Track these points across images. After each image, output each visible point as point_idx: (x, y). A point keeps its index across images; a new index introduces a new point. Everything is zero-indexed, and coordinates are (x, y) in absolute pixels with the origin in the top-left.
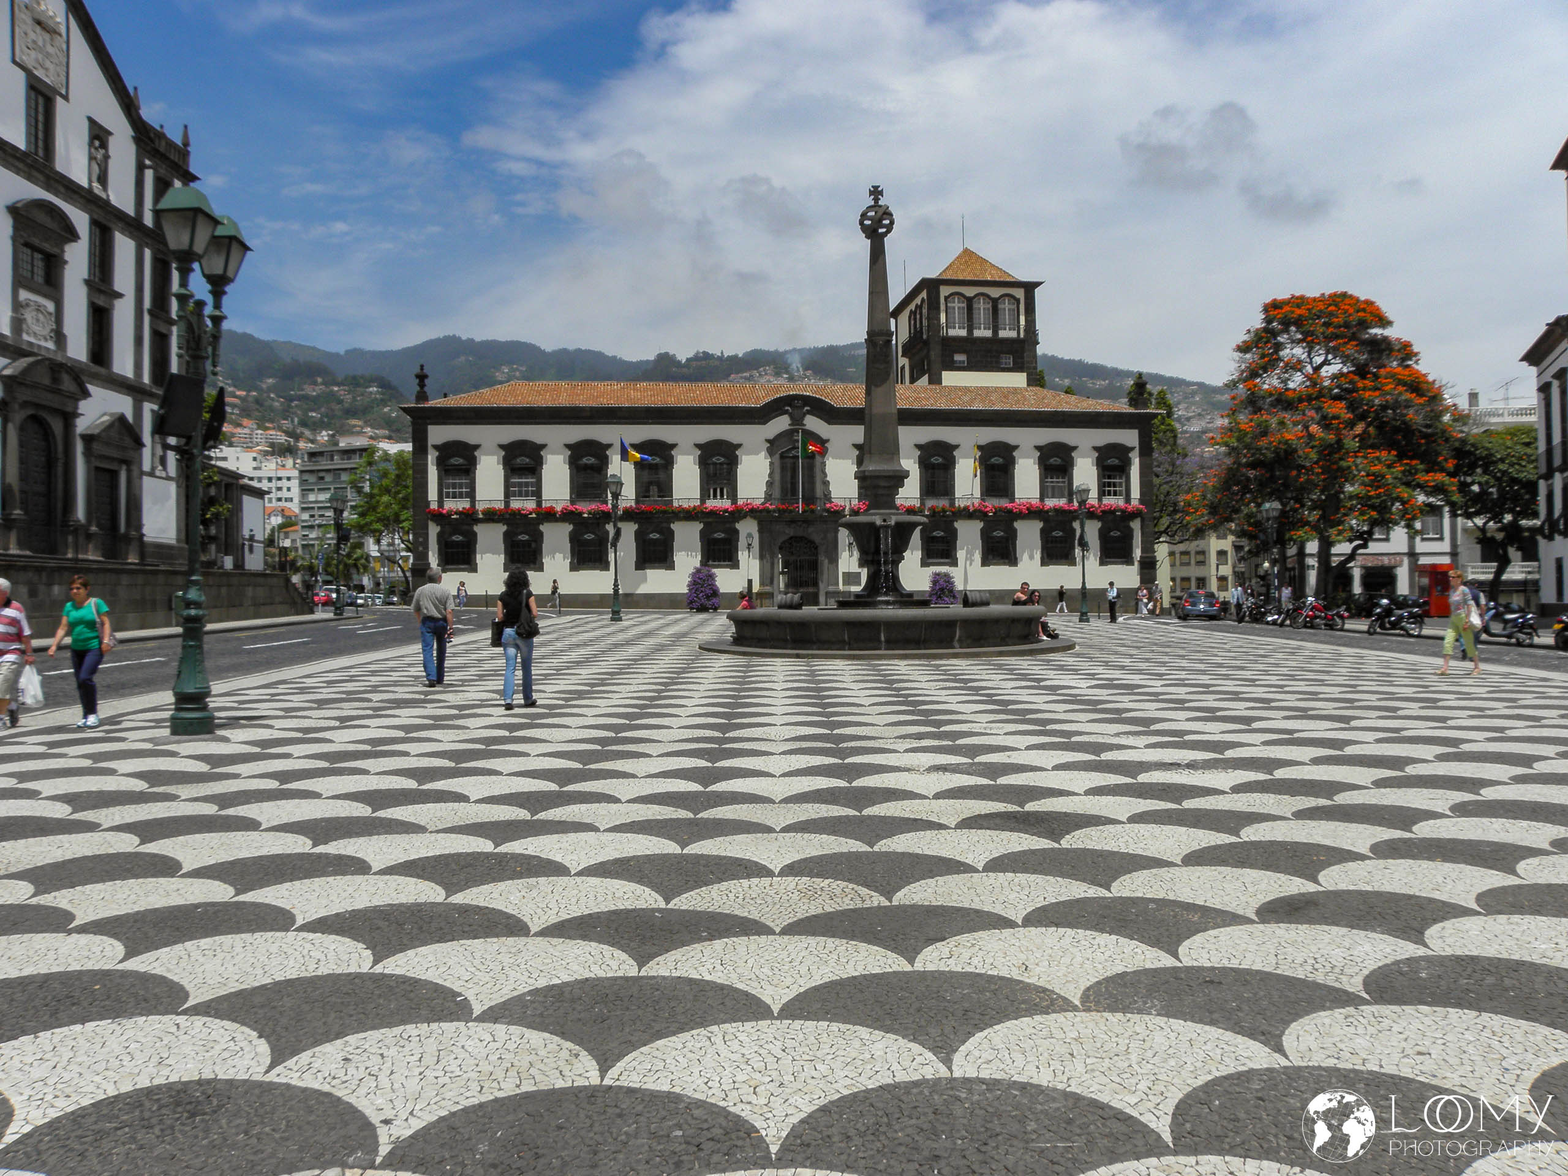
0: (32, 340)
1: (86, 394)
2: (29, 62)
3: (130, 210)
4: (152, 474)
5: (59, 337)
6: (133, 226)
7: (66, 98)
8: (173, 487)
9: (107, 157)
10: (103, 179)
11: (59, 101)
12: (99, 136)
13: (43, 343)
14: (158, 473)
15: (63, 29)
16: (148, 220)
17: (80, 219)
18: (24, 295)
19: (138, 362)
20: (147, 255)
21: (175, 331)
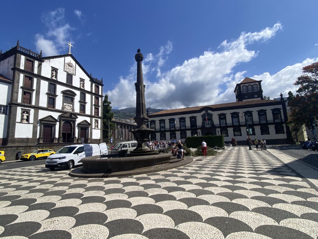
0: (67, 110)
1: (77, 118)
2: (68, 70)
3: (89, 90)
4: (95, 129)
5: (73, 109)
6: (90, 93)
7: (75, 75)
8: (100, 130)
9: (84, 83)
10: (83, 86)
11: (74, 76)
12: (82, 80)
13: (69, 111)
14: (96, 128)
15: (74, 65)
16: (94, 92)
17: (78, 93)
18: (65, 104)
19: (91, 112)
20: (94, 97)
21: (100, 107)
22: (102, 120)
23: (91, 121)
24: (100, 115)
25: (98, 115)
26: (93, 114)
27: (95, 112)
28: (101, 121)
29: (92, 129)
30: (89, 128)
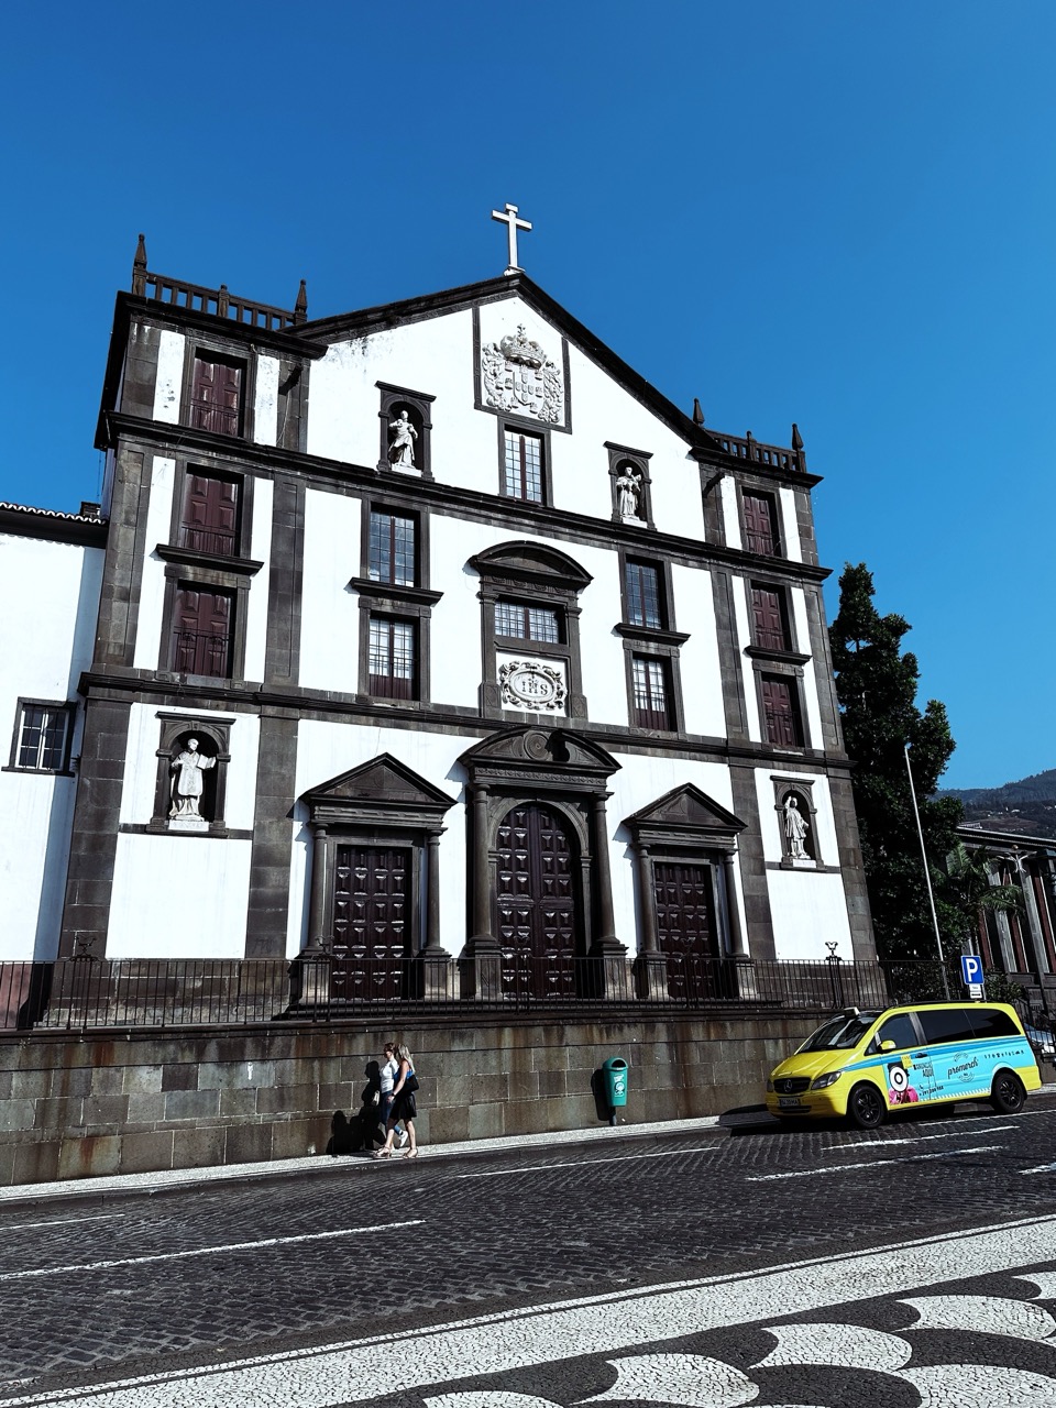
0: (523, 709)
1: (615, 767)
2: (506, 399)
3: (696, 531)
4: (785, 865)
5: (574, 700)
7: (568, 429)
8: (835, 882)
9: (646, 482)
10: (643, 510)
11: (555, 436)
12: (627, 462)
13: (544, 711)
15: (555, 356)
16: (734, 540)
17: (601, 562)
18: (503, 659)
19: (736, 719)
20: (738, 584)
21: (808, 668)
22: (845, 784)
23: (744, 791)
24: (817, 742)
25: (800, 736)
26: (755, 735)
27: (766, 715)
28: (833, 789)
29: (758, 867)
30: (735, 858)
